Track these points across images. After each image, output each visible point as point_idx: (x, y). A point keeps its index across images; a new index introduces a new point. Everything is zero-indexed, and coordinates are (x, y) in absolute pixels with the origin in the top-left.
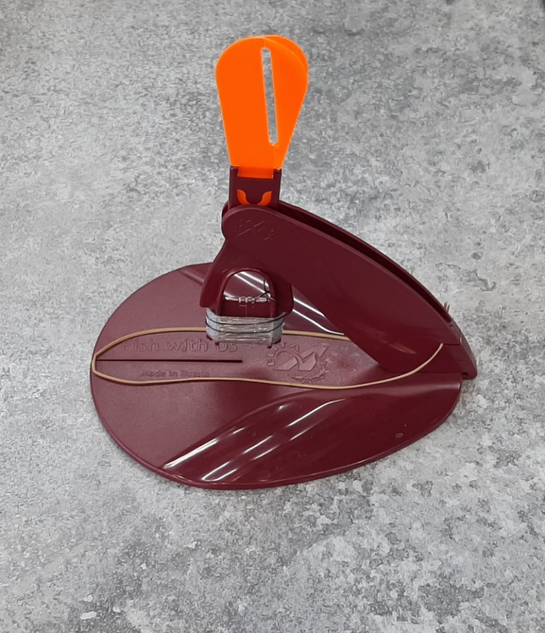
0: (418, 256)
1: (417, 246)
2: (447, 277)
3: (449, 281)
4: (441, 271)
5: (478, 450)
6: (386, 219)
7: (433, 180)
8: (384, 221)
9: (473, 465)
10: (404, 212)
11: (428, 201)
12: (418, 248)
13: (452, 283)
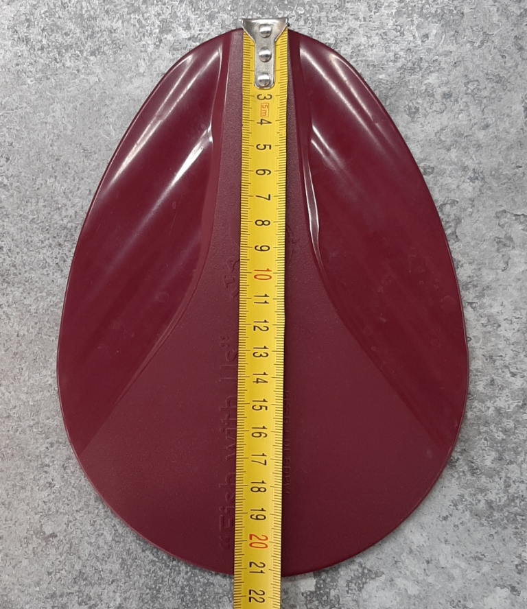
0: (469, 195)
1: (470, 174)
2: (511, 239)
3: (514, 248)
4: (502, 226)
5: (517, 566)
6: (425, 116)
7: (513, 34)
8: (422, 120)
9: (505, 592)
10: (456, 101)
11: (499, 79)
12: (471, 179)
13: (517, 252)
